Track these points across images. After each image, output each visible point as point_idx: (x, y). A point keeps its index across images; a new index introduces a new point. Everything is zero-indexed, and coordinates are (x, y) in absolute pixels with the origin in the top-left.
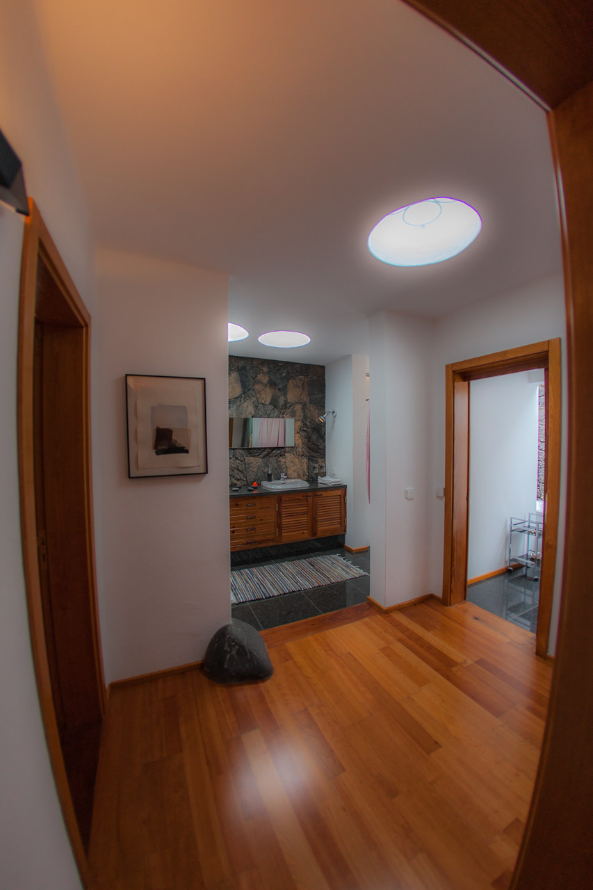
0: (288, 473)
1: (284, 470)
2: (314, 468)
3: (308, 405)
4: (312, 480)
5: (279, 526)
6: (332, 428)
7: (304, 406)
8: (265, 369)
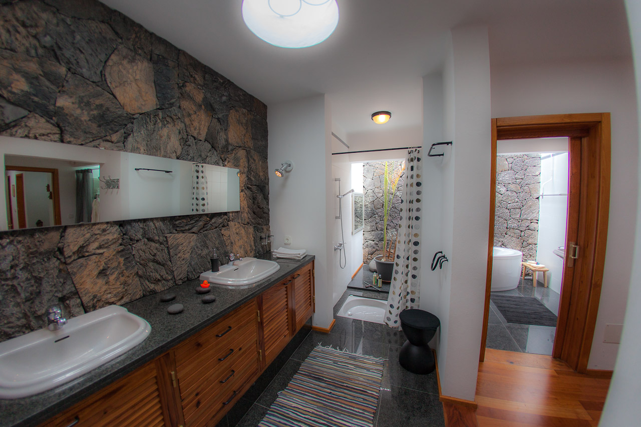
2: (261, 238)
3: (253, 152)
4: (259, 254)
5: (262, 343)
7: (248, 153)
8: (198, 78)
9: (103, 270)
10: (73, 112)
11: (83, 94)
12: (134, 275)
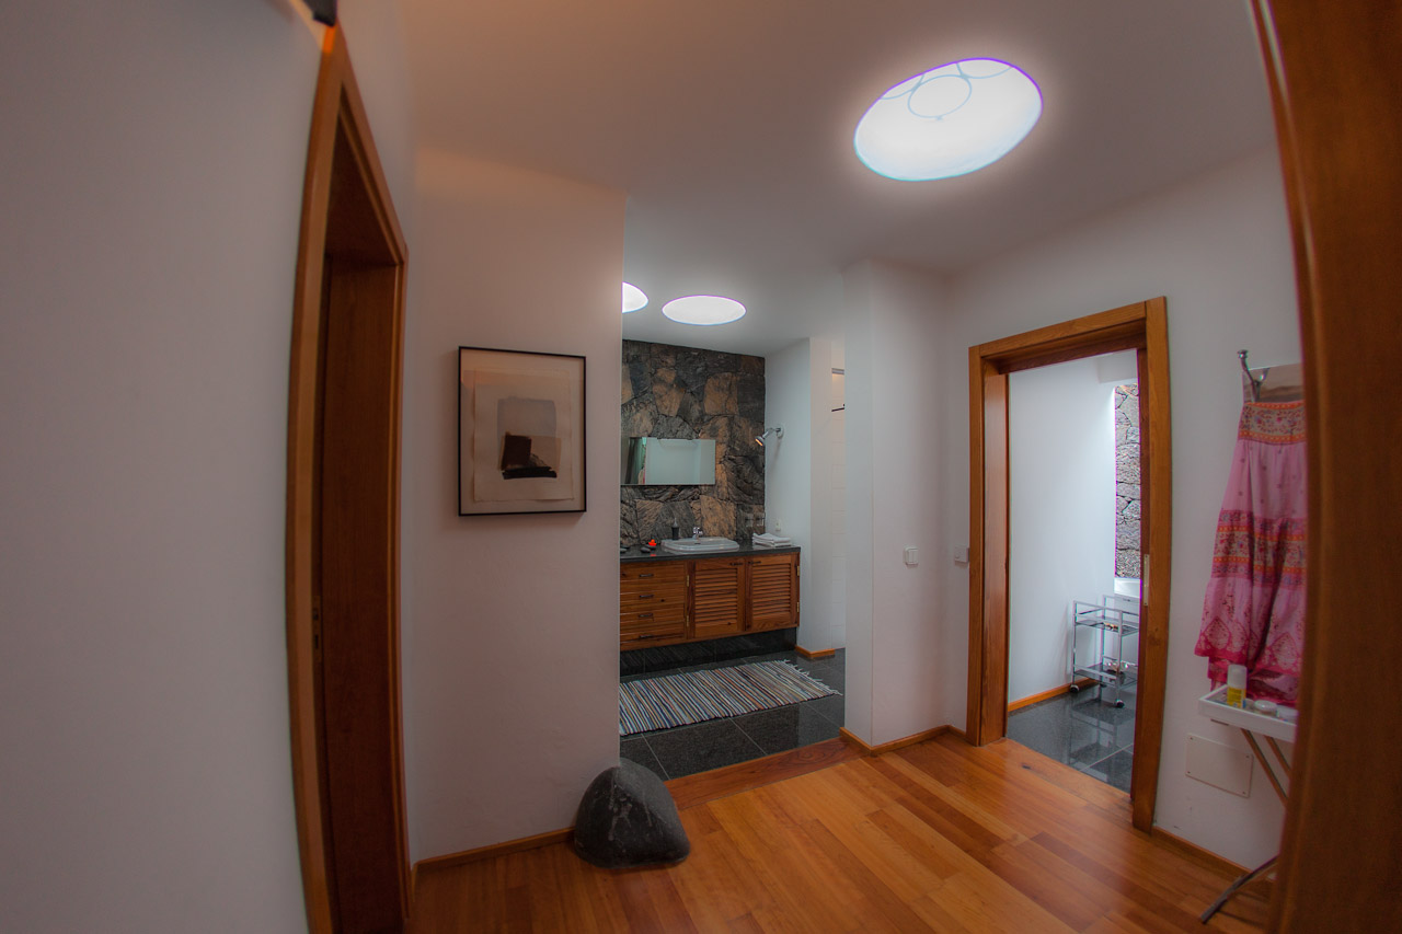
0: (705, 527)
1: (699, 522)
2: (747, 520)
3: (737, 418)
4: (744, 538)
5: (691, 611)
6: (776, 455)
7: (731, 420)
8: (670, 361)
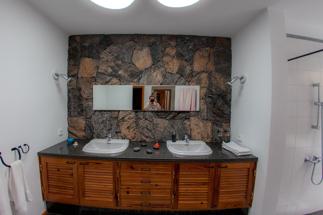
0: (193, 134)
1: (189, 132)
2: (218, 132)
3: (213, 73)
4: (216, 142)
5: (176, 193)
7: (210, 74)
8: (173, 43)
9: (129, 127)
10: (123, 75)
11: (126, 68)
12: (139, 132)
